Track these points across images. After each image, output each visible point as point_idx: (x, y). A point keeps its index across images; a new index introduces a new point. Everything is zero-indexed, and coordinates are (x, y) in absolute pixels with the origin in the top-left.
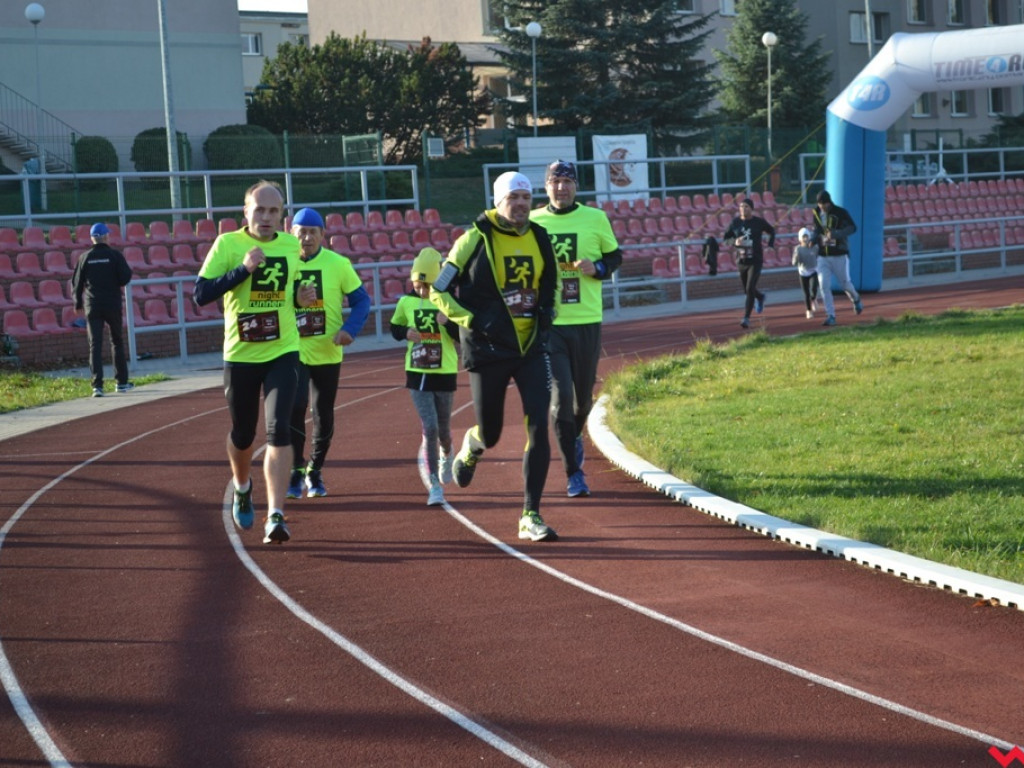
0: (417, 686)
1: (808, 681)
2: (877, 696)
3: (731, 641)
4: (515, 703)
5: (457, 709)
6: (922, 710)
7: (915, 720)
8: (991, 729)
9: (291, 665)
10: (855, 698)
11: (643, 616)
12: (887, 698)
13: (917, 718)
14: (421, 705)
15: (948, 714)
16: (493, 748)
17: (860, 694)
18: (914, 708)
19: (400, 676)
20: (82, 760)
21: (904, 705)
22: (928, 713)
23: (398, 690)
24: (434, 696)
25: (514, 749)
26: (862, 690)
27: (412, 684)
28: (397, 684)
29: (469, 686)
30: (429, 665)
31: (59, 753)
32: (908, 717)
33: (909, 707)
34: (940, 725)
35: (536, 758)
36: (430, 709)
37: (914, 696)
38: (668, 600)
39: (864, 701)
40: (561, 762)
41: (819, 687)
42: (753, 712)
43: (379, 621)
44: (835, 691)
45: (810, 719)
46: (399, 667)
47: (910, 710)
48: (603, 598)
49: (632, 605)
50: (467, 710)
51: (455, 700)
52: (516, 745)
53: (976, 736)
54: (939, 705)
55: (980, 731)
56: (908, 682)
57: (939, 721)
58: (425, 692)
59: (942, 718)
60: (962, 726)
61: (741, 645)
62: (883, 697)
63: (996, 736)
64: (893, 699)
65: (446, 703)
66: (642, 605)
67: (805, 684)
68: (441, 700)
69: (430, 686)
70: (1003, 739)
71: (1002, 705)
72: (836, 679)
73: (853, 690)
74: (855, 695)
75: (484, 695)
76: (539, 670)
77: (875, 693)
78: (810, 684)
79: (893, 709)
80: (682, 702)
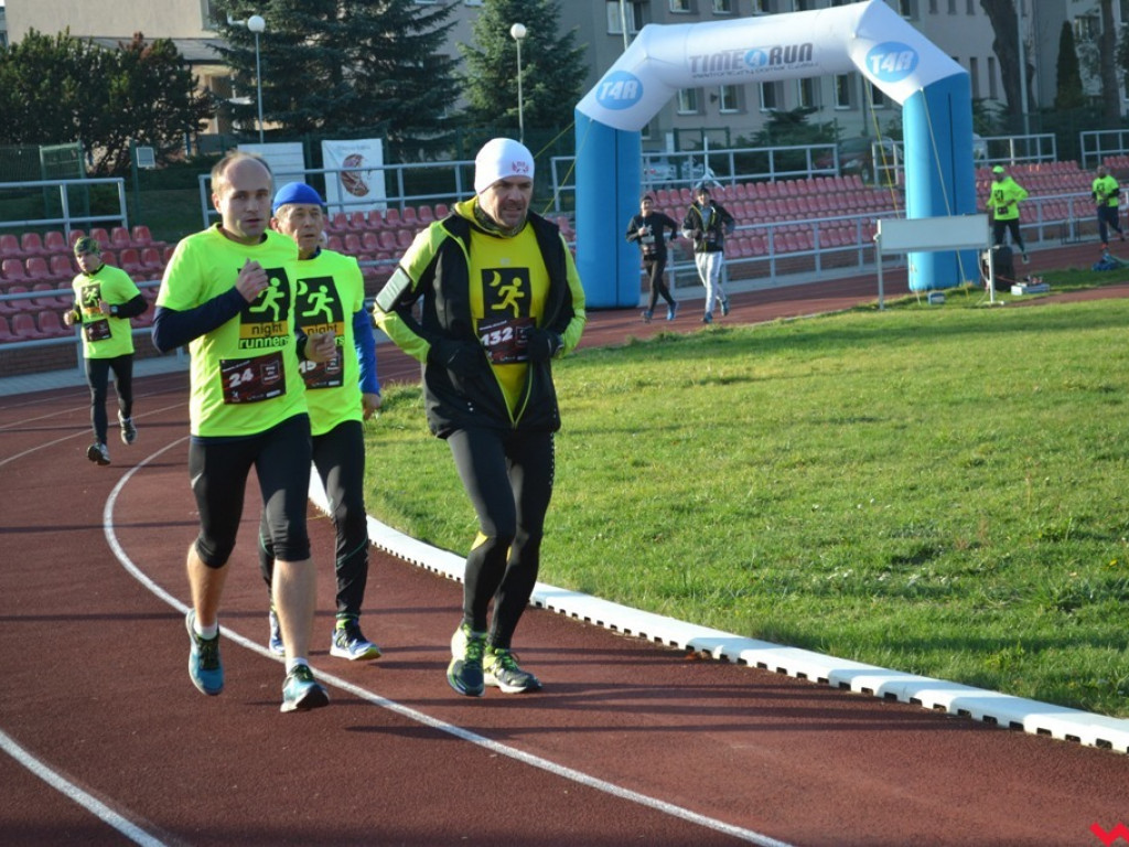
0: (60, 774)
1: (492, 751)
3: (415, 708)
4: (165, 789)
5: (99, 799)
6: (609, 780)
7: (599, 791)
8: (678, 798)
10: (538, 769)
12: (573, 768)
13: (602, 789)
15: (635, 784)
17: (545, 764)
18: (601, 777)
19: (40, 761)
21: (590, 775)
22: (615, 783)
23: (38, 780)
24: (76, 785)
26: (547, 759)
27: (55, 771)
28: (37, 772)
29: (117, 772)
30: (76, 748)
32: (592, 788)
33: (596, 777)
34: (625, 796)
37: (603, 764)
39: (548, 772)
41: (502, 758)
42: (426, 789)
43: (29, 700)
44: (520, 763)
45: (487, 795)
46: (43, 753)
47: (595, 780)
51: (99, 788)
53: (660, 807)
54: (627, 772)
55: (667, 801)
56: (599, 749)
57: (625, 791)
58: (68, 780)
59: (628, 788)
60: (648, 796)
61: (426, 713)
62: (570, 766)
63: (682, 806)
64: (579, 768)
67: (487, 755)
68: (83, 789)
69: (73, 772)
70: (689, 809)
71: (695, 770)
72: (520, 749)
73: (538, 759)
74: (539, 765)
75: (132, 781)
76: (199, 750)
77: (563, 764)
78: (493, 755)
79: (577, 780)
80: (350, 780)
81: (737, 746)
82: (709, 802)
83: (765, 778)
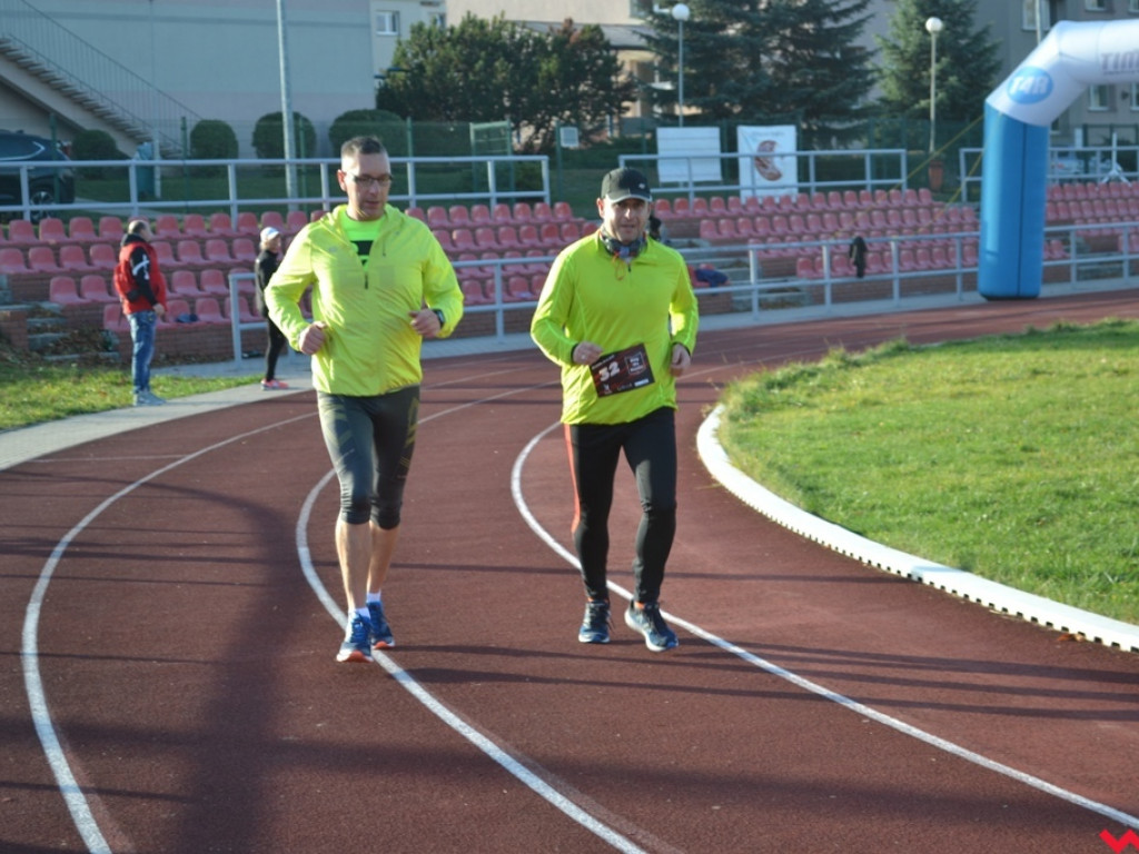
0: (456, 714)
1: (865, 717)
2: (932, 734)
4: (553, 733)
5: (491, 739)
6: (976, 751)
8: (1043, 772)
9: (331, 688)
10: (909, 737)
12: (942, 737)
13: (969, 758)
14: (455, 734)
15: (1002, 756)
16: (519, 781)
17: (915, 732)
19: (439, 701)
20: (93, 785)
21: (958, 744)
22: (982, 754)
23: (436, 718)
24: (470, 725)
25: (540, 782)
27: (451, 711)
29: (509, 715)
30: (473, 691)
31: (71, 776)
32: (959, 758)
33: (963, 747)
34: (991, 767)
35: (561, 793)
36: (464, 738)
37: (971, 735)
38: (729, 627)
39: (917, 739)
40: (587, 797)
41: (875, 723)
42: (799, 748)
44: (891, 729)
45: (857, 757)
46: (441, 693)
47: (963, 750)
50: (501, 741)
51: (491, 729)
52: (544, 779)
53: (1024, 780)
54: (995, 745)
55: (1032, 775)
57: (991, 762)
58: (463, 720)
59: (995, 760)
60: (1015, 768)
61: (804, 677)
62: (939, 736)
63: (1046, 780)
64: (948, 738)
65: (480, 731)
67: (860, 720)
68: (477, 729)
69: (468, 713)
70: (1052, 783)
71: (1061, 746)
72: (892, 716)
73: (908, 727)
74: (910, 733)
75: (522, 724)
76: (586, 699)
77: (932, 732)
78: (865, 721)
79: (945, 748)
80: (726, 736)
82: (1073, 778)
83: (1130, 758)
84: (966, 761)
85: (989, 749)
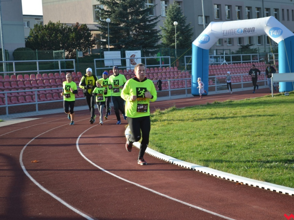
0: (77, 209)
1: (190, 207)
3: (167, 195)
4: (106, 214)
5: (89, 216)
6: (222, 214)
9: (40, 204)
10: (203, 211)
11: (142, 188)
12: (212, 211)
14: (78, 215)
17: (204, 210)
18: (220, 214)
19: (72, 206)
21: (217, 213)
22: (224, 215)
23: (72, 211)
24: (82, 212)
26: (205, 209)
27: (76, 209)
28: (71, 209)
29: (92, 209)
30: (80, 203)
32: (218, 217)
33: (218, 213)
34: (227, 219)
36: (81, 216)
37: (220, 210)
38: (149, 184)
39: (205, 212)
41: (193, 208)
42: (174, 216)
43: (66, 191)
44: (198, 210)
45: (190, 217)
46: (72, 204)
47: (219, 214)
48: (130, 183)
49: (139, 185)
50: (92, 216)
51: (88, 213)
54: (227, 213)
56: (218, 207)
57: (227, 217)
58: (80, 211)
59: (228, 217)
61: (170, 196)
64: (214, 211)
65: (85, 214)
66: (142, 185)
68: (84, 213)
69: (81, 209)
71: (244, 213)
72: (197, 206)
73: (202, 209)
75: (97, 212)
76: (112, 204)
77: (209, 210)
78: (190, 208)
79: (214, 214)
80: (153, 213)
81: (254, 207)
83: (264, 215)
84: (220, 217)
85: (226, 214)
